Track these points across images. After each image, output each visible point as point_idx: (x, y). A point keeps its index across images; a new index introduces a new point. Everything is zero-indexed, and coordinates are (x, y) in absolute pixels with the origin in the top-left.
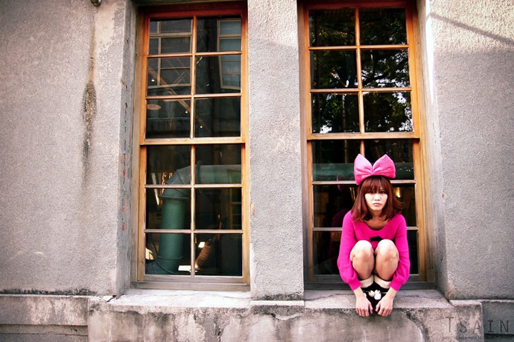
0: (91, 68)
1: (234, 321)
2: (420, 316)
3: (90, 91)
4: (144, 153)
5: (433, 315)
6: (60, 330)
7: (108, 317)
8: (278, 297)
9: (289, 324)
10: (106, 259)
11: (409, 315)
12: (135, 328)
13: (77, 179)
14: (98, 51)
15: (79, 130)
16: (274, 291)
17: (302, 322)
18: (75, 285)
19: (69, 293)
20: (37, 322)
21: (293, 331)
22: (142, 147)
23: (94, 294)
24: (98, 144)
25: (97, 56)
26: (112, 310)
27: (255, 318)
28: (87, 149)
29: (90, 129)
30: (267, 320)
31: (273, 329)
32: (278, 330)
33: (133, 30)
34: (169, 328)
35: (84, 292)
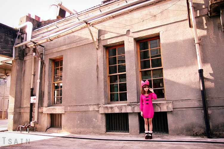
0: (97, 62)
1: (124, 107)
2: (159, 105)
3: (97, 66)
4: (109, 77)
5: (161, 105)
6: (95, 112)
7: (102, 108)
8: (132, 103)
9: (134, 108)
10: (102, 98)
11: (157, 105)
12: (107, 110)
13: (96, 83)
14: (98, 58)
15: (96, 74)
16: (132, 102)
17: (136, 107)
18: (97, 103)
19: (96, 105)
20: (91, 110)
21: (135, 109)
22: (108, 76)
23: (100, 104)
24: (100, 76)
25: (98, 59)
26: (103, 107)
27: (128, 107)
28: (98, 77)
29: (98, 74)
30: (130, 107)
31: (131, 109)
32: (132, 109)
33: (105, 52)
34: (113, 110)
35: (98, 104)
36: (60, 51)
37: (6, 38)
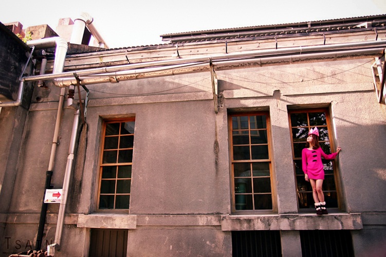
0: (216, 135)
1: (275, 221)
2: (339, 218)
3: (216, 143)
4: (233, 165)
5: (344, 218)
6: (210, 227)
7: (229, 221)
8: (289, 213)
9: (294, 221)
10: (226, 202)
11: (335, 218)
12: (239, 225)
13: (214, 174)
14: (218, 129)
15: (213, 157)
16: (287, 211)
17: (298, 220)
18: (215, 211)
19: (213, 214)
20: (201, 224)
21: (295, 224)
22: (232, 163)
23: (222, 214)
24: (221, 161)
25: (218, 131)
26: (230, 218)
27: (282, 220)
28: (216, 163)
29: (217, 156)
30: (286, 220)
31: (288, 223)
32: (290, 223)
34: (252, 224)
35: (218, 214)
36: (128, 105)
37: (7, 58)
